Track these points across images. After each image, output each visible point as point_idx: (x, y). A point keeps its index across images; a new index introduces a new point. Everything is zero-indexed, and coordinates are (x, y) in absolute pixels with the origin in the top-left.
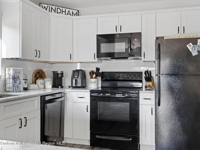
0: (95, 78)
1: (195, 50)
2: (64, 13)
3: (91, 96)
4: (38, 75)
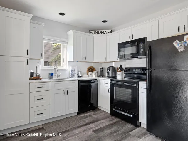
0: (120, 71)
1: (182, 47)
2: (102, 33)
3: (110, 83)
4: (90, 70)
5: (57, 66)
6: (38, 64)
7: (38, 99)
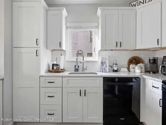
4: (134, 61)
5: (83, 57)
6: (61, 55)
7: (48, 96)
